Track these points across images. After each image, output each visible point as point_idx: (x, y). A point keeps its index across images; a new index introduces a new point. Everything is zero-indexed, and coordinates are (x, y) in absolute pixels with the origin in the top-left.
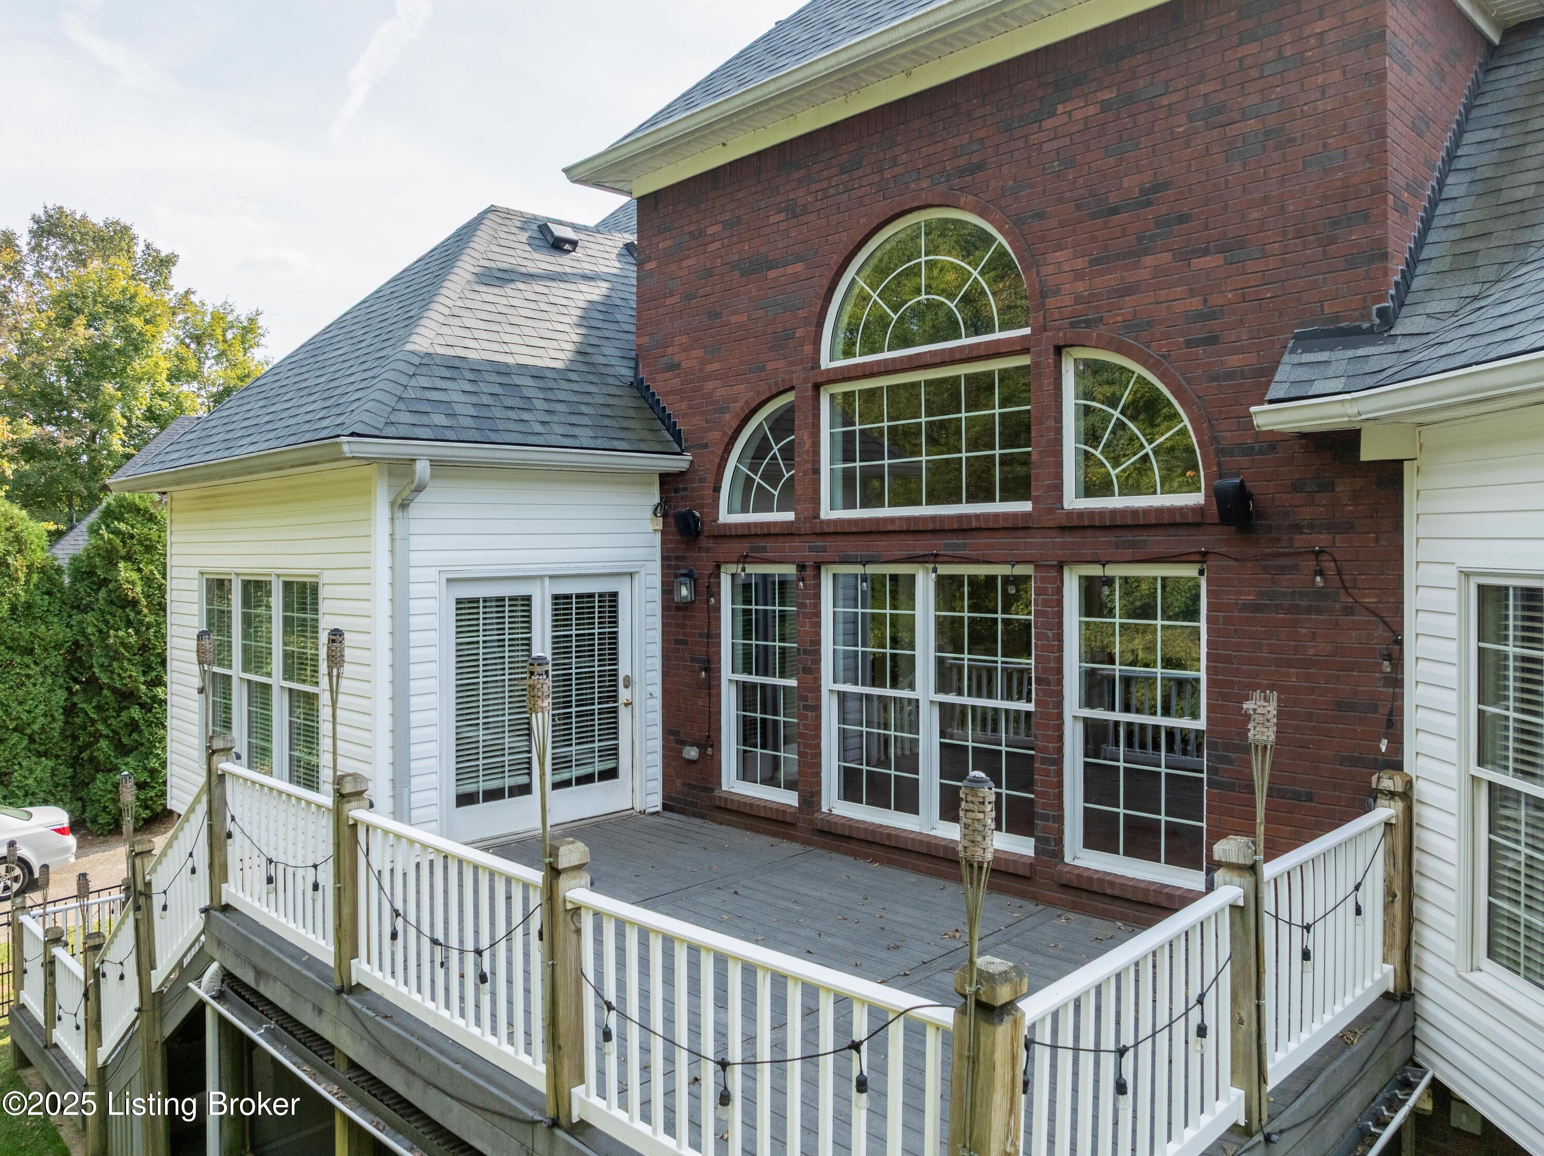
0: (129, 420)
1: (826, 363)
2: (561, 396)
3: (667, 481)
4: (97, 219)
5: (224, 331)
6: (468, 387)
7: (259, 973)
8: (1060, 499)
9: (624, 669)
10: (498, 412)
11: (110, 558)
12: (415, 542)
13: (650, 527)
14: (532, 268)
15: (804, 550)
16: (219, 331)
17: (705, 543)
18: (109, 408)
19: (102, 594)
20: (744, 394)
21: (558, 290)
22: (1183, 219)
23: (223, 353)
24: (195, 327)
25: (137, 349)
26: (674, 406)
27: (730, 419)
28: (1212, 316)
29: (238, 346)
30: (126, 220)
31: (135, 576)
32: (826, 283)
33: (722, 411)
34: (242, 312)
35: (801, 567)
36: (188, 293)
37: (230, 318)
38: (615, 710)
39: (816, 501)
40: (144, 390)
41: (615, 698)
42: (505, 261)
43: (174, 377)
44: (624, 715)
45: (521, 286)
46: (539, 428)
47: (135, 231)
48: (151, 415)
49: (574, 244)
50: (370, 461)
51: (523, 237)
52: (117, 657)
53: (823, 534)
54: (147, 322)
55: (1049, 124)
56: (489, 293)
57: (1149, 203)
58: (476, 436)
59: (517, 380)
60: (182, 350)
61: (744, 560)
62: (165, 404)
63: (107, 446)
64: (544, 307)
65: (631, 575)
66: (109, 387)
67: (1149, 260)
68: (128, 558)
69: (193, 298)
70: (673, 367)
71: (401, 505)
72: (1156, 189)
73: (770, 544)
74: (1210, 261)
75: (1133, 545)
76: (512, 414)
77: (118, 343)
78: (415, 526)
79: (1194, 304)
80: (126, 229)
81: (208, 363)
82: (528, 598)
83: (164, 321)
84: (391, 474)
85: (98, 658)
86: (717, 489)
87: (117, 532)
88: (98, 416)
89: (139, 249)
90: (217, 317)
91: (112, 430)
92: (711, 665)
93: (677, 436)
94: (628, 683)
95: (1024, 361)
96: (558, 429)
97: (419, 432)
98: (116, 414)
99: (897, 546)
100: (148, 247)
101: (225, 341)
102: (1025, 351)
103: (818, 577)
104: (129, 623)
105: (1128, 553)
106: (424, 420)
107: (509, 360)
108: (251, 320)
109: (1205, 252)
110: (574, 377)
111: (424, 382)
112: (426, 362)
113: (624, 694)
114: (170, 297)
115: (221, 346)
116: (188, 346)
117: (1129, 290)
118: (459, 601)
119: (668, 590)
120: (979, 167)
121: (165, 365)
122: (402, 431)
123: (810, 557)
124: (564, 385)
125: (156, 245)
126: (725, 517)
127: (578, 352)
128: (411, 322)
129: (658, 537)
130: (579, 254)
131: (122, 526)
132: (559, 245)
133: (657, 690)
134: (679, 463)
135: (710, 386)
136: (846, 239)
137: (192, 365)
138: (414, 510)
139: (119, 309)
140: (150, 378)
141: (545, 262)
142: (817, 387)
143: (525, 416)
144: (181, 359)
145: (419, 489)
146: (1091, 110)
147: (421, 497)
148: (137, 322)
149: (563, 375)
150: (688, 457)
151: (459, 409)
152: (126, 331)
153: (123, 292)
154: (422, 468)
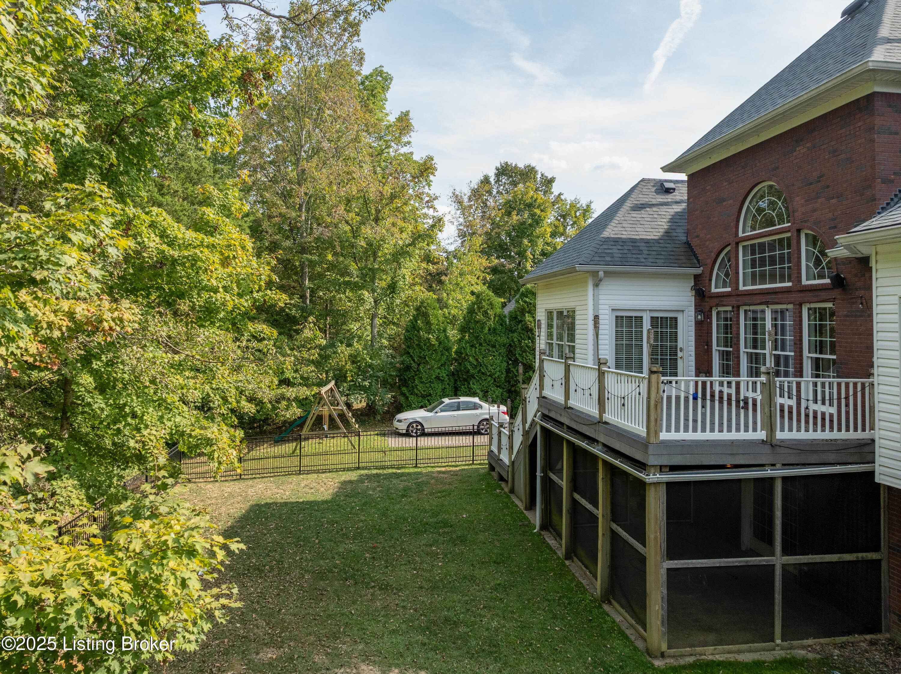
0: (534, 256)
1: (741, 234)
2: (654, 249)
3: (697, 278)
4: (521, 165)
5: (576, 212)
6: (620, 247)
7: (549, 410)
8: (801, 281)
9: (680, 345)
10: (629, 256)
11: (523, 311)
12: (601, 297)
13: (690, 294)
14: (654, 202)
15: (733, 301)
16: (573, 212)
17: (707, 300)
18: (525, 251)
19: (520, 326)
20: (717, 246)
21: (664, 209)
22: (828, 187)
23: (575, 223)
24: (563, 211)
25: (538, 223)
26: (698, 251)
27: (713, 255)
28: (835, 219)
29: (581, 219)
30: (533, 164)
31: (531, 319)
32: (738, 207)
33: (711, 252)
34: (584, 203)
35: (733, 307)
36: (560, 194)
37: (578, 206)
38: (676, 359)
39: (737, 283)
40: (540, 242)
41: (676, 355)
42: (644, 199)
43: (554, 235)
44: (680, 362)
45: (648, 209)
46: (643, 260)
47: (537, 168)
48: (544, 254)
49: (674, 189)
50: (588, 272)
51: (653, 189)
52: (525, 351)
53: (738, 295)
54: (542, 211)
55: (795, 154)
56: (634, 214)
57: (819, 181)
58: (620, 263)
59: (638, 244)
60: (557, 223)
61: (717, 305)
62: (549, 248)
63: (525, 268)
64: (656, 216)
65: (683, 311)
66: (526, 241)
67: (820, 200)
68: (529, 312)
69: (562, 197)
70: (698, 236)
71: (596, 285)
72: (821, 177)
73: (724, 299)
74: (834, 201)
75: (817, 296)
76: (634, 256)
77: (530, 221)
78: (601, 292)
79: (830, 215)
80: (533, 168)
81: (569, 227)
82: (642, 317)
83: (549, 210)
84: (593, 276)
85: (518, 351)
86: (710, 280)
87: (525, 302)
88: (522, 254)
89: (539, 176)
90: (572, 205)
91: (527, 261)
92: (709, 344)
93: (698, 261)
94: (681, 350)
95: (789, 235)
96: (650, 260)
97: (601, 263)
98: (529, 254)
99: (758, 299)
100: (542, 175)
101: (576, 217)
102: (789, 231)
103: (738, 310)
104: (529, 338)
105: (815, 299)
106: (603, 259)
107: (637, 237)
108: (588, 206)
109: (833, 198)
110: (661, 241)
111: (605, 247)
112: (607, 240)
113: (680, 354)
114: (552, 197)
115: (574, 219)
116: (559, 220)
117: (815, 210)
118: (617, 317)
119: (696, 317)
120: (777, 168)
121: (549, 230)
122: (595, 263)
123: (735, 303)
124: (657, 245)
125: (546, 174)
126: (714, 290)
127: (666, 232)
128: (605, 226)
129: (693, 298)
130: (676, 193)
131: (527, 300)
132: (668, 191)
133: (693, 353)
134: (699, 271)
135: (708, 243)
136: (744, 192)
137: (561, 229)
138: (600, 287)
139: (530, 206)
140: (543, 235)
141: (661, 198)
142: (737, 244)
143: (639, 256)
144: (556, 227)
145: (601, 280)
146: (805, 150)
147: (602, 283)
148: (538, 211)
149: (657, 241)
150: (702, 268)
151: (615, 255)
152: (533, 215)
153: (532, 197)
154: (601, 274)
